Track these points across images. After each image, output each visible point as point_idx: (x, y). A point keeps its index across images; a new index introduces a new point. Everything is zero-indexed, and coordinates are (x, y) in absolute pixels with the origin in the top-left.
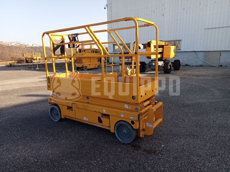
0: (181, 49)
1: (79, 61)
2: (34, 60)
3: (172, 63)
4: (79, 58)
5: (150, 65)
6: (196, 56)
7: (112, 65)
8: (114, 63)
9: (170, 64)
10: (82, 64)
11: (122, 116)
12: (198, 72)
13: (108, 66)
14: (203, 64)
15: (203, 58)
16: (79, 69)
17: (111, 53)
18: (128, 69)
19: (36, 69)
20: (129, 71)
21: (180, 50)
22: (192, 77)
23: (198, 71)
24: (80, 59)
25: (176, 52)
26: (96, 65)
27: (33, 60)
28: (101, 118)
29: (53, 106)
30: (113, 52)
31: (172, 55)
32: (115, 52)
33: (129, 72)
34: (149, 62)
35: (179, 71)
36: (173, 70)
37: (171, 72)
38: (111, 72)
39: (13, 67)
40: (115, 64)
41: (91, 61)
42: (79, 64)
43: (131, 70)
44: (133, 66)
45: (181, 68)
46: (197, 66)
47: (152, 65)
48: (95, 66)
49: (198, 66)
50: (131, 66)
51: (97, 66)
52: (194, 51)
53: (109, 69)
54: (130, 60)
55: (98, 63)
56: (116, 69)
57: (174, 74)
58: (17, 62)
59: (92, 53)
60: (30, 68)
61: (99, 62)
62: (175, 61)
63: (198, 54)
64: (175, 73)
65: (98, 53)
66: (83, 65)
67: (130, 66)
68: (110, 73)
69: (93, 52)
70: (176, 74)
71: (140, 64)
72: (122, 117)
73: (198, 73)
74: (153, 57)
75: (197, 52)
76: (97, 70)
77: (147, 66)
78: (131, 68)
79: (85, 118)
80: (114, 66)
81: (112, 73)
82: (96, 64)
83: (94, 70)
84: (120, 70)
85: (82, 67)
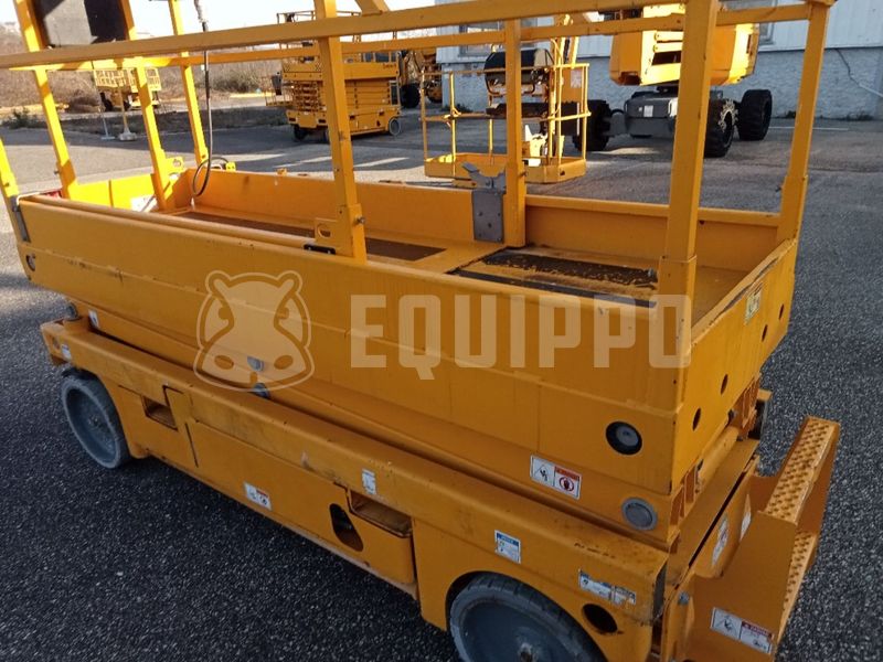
0: (774, 39)
1: (308, 98)
2: (133, 101)
3: (737, 105)
4: (307, 86)
5: (631, 115)
6: (844, 71)
7: (451, 118)
8: (459, 108)
9: (729, 109)
10: (319, 116)
11: (509, 550)
12: (859, 149)
13: (430, 125)
14: (871, 109)
15: (875, 82)
16: (308, 137)
17: (450, 64)
18: (529, 136)
19: (122, 137)
20: (535, 144)
21: (768, 41)
22: (842, 177)
23: (859, 144)
24: (307, 92)
25: (755, 53)
26: (381, 119)
27: (130, 98)
28: (351, 517)
29: (74, 382)
30: (459, 60)
31: (739, 64)
32: (465, 59)
33: (534, 150)
34: (627, 102)
35: (763, 147)
36: (736, 140)
37: (729, 151)
38: (448, 150)
39: (29, 127)
40: (469, 112)
41: (361, 102)
42: (306, 113)
43: (543, 141)
44: (555, 119)
45: (772, 129)
46: (843, 119)
47: (642, 117)
48: (378, 124)
49: (848, 119)
50: (542, 123)
51: (385, 124)
52: (837, 49)
53: (437, 137)
54: (540, 88)
55: (393, 107)
56: (472, 134)
57: (746, 158)
58: (66, 106)
59: (365, 63)
60: (97, 132)
61: (395, 102)
62: (748, 94)
63: (855, 61)
64: (746, 154)
65: (390, 63)
66: (322, 118)
67: (536, 121)
68: (441, 160)
69: (369, 58)
70: (753, 158)
71: (590, 110)
72: (508, 561)
73: (858, 154)
74: (653, 75)
75: (853, 53)
76: (386, 140)
77: (617, 121)
78: (543, 129)
79: (250, 490)
80: (458, 120)
81: (449, 159)
82: (381, 114)
83: (371, 141)
84: (488, 141)
85: (319, 128)
